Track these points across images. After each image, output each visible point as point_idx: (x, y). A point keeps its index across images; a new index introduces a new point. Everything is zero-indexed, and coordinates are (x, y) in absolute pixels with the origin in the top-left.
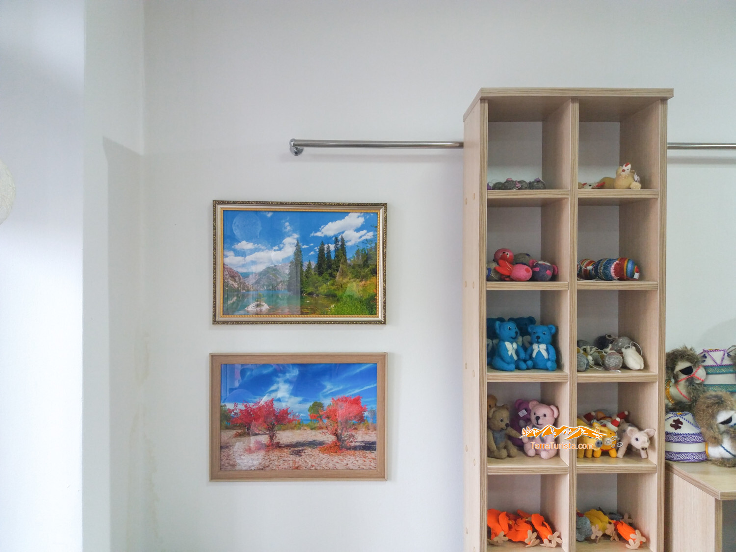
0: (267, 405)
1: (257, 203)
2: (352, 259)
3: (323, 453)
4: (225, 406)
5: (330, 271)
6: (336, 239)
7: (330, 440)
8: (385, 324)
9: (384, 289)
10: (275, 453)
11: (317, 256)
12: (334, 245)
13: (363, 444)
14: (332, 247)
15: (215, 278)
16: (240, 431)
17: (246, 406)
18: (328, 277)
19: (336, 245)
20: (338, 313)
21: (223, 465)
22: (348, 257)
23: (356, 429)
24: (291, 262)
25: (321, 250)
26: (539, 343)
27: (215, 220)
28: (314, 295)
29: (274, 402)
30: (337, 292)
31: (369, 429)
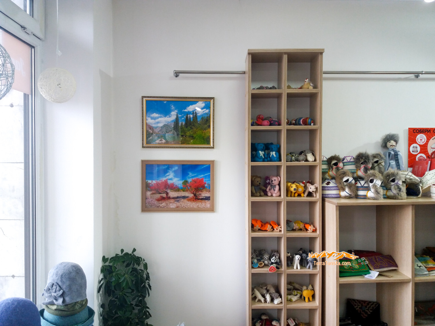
0: (165, 181)
1: (160, 97)
2: (200, 121)
3: (188, 201)
4: (148, 181)
5: (190, 126)
6: (193, 112)
7: (191, 196)
8: (214, 148)
9: (213, 134)
10: (168, 201)
11: (185, 120)
12: (192, 115)
13: (205, 198)
14: (191, 116)
15: (143, 128)
16: (154, 192)
17: (156, 182)
18: (190, 129)
19: (193, 115)
20: (194, 144)
21: (147, 206)
22: (198, 120)
23: (202, 191)
24: (174, 122)
25: (187, 117)
26: (272, 151)
27: (143, 104)
28: (184, 136)
29: (168, 180)
30: (193, 135)
31: (207, 191)
